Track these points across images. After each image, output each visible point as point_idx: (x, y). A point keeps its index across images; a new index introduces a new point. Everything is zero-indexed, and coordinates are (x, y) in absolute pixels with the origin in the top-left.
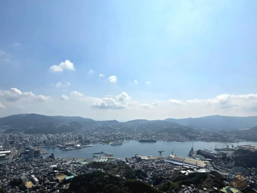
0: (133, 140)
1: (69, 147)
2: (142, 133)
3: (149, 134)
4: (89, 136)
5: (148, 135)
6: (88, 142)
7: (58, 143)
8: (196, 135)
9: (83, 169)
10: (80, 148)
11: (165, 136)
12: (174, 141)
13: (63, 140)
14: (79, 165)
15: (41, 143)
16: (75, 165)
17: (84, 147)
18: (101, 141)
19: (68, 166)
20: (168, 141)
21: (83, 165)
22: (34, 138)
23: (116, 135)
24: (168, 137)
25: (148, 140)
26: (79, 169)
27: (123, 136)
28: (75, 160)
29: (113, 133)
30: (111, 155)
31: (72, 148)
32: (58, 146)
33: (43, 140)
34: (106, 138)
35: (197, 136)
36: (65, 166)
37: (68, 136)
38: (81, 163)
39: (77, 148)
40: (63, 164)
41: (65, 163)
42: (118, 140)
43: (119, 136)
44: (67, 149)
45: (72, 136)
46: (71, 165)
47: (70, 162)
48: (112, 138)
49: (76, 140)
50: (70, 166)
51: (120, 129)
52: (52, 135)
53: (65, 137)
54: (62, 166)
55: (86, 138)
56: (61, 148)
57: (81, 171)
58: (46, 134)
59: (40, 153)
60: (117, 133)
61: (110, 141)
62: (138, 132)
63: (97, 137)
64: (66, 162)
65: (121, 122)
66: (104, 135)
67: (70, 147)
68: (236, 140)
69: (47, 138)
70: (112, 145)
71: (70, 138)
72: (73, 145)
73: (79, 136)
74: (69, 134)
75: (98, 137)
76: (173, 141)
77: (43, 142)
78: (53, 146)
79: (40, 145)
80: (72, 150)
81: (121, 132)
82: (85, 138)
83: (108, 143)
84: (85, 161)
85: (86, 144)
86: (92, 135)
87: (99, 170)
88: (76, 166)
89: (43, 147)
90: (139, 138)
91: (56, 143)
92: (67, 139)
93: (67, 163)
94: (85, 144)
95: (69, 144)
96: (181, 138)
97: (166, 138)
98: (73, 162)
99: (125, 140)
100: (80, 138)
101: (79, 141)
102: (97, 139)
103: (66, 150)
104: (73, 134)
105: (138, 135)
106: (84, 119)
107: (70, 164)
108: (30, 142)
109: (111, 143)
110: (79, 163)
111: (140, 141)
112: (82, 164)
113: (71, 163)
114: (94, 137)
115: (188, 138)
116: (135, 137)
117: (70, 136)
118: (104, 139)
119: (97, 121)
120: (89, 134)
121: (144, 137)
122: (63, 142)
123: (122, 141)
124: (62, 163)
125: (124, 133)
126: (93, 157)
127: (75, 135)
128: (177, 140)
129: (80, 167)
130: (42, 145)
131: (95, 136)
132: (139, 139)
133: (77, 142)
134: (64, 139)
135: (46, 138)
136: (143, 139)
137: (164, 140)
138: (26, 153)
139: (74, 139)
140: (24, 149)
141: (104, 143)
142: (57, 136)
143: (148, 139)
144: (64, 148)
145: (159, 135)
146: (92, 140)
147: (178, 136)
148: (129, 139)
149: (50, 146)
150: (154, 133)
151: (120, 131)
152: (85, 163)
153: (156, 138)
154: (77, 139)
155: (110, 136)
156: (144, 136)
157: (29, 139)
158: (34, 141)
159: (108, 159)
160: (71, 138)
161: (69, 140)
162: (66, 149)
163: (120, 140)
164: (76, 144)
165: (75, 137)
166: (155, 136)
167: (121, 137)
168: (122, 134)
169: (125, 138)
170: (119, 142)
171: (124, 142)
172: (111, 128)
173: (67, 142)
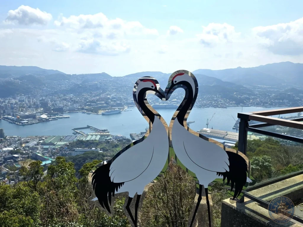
1: (27, 119)
4: (60, 101)
6: (60, 111)
9: (61, 152)
10: (47, 120)
12: (210, 106)
13: (12, 108)
14: (52, 147)
16: (45, 147)
17: (54, 118)
18: (83, 109)
19: (34, 149)
21: (60, 146)
23: (109, 98)
26: (55, 153)
27: (120, 99)
28: (43, 140)
29: (102, 96)
30: (105, 130)
31: (33, 120)
34: (92, 104)
35: (249, 99)
36: (29, 148)
37: (19, 101)
38: (55, 144)
39: (42, 121)
40: (23, 145)
41: (27, 144)
42: (114, 108)
43: (115, 101)
44: (24, 123)
45: (29, 101)
46: (39, 147)
47: (35, 142)
48: (103, 104)
49: (37, 107)
50: (37, 149)
51: (115, 89)
53: (16, 103)
54: (22, 149)
55: (55, 105)
57: (58, 155)
60: (110, 95)
61: (100, 108)
63: (75, 102)
64: (28, 142)
66: (88, 99)
67: (30, 119)
70: (103, 114)
71: (25, 105)
72: (34, 117)
73: (41, 100)
74: (21, 98)
75: (77, 102)
76: (208, 107)
80: (34, 123)
81: (118, 93)
82: (53, 104)
83: (96, 112)
84: (61, 140)
85: (57, 114)
86: (65, 100)
87: (93, 150)
88: (48, 148)
92: (20, 107)
93: (31, 144)
94: (55, 115)
95: (27, 114)
96: (221, 101)
98: (40, 143)
99: (125, 106)
100: (44, 105)
101: (42, 109)
102: (75, 105)
103: (23, 125)
104: (29, 98)
106: (44, 71)
107: (35, 145)
109: (101, 112)
110: (51, 144)
112: (57, 144)
113: (38, 144)
114: (70, 102)
115: (234, 102)
117: (23, 101)
118: (88, 105)
119: (70, 75)
120: (60, 97)
123: (121, 109)
124: (21, 144)
125: (123, 96)
126: (73, 133)
127: (33, 99)
128: (215, 105)
129: (54, 149)
131: (72, 101)
133: (39, 110)
136: (157, 104)
139: (32, 106)
141: (89, 111)
143: (166, 104)
146: (68, 108)
147: (216, 99)
151: (115, 91)
152: (62, 143)
153: (178, 103)
154: (39, 106)
155: (97, 100)
159: (101, 136)
160: (27, 105)
161: (24, 107)
162: (22, 123)
163: (116, 107)
164: (39, 114)
165: (34, 103)
166: (176, 100)
167: (119, 102)
168: (120, 97)
169: (124, 104)
170: (116, 109)
171: (125, 109)
172: (99, 86)
173: (22, 111)
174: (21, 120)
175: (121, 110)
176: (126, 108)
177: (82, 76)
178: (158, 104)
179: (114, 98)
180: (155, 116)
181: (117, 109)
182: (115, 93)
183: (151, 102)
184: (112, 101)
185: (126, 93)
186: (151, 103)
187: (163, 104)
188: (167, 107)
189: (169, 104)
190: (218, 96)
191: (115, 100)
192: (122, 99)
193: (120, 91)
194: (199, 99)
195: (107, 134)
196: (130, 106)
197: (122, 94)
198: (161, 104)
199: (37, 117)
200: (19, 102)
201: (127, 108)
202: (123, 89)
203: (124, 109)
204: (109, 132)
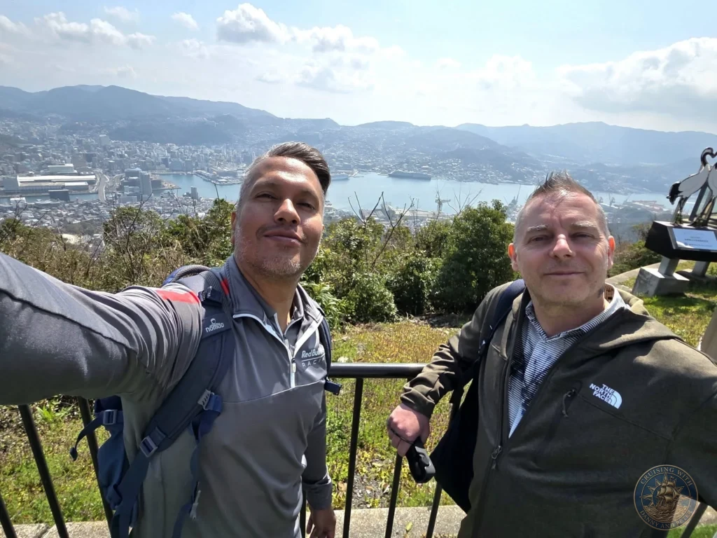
0: (374, 171)
1: (225, 178)
2: (398, 157)
3: (414, 159)
5: (413, 163)
7: (197, 165)
8: (530, 170)
11: (454, 169)
12: (475, 180)
13: (207, 161)
15: (159, 164)
20: (460, 180)
22: (138, 151)
24: (460, 171)
25: (412, 173)
27: (349, 159)
31: (232, 180)
32: (200, 174)
33: (161, 157)
35: (532, 174)
43: (341, 161)
44: (222, 182)
45: (227, 153)
49: (238, 162)
51: (343, 143)
52: (178, 147)
53: (211, 154)
56: (207, 179)
58: (163, 143)
59: (164, 186)
60: (335, 152)
62: (388, 154)
67: (229, 177)
68: (623, 189)
69: (168, 152)
71: (223, 158)
72: (233, 175)
73: (243, 152)
74: (217, 147)
76: (472, 181)
77: (160, 161)
78: (189, 172)
79: (157, 167)
80: (234, 184)
81: (346, 150)
89: (164, 172)
90: (390, 168)
91: (193, 167)
92: (216, 160)
95: (225, 170)
96: (492, 174)
97: (456, 172)
99: (355, 170)
100: (247, 158)
103: (222, 184)
104: (227, 148)
105: (387, 161)
108: (131, 159)
111: (390, 176)
115: (510, 177)
116: (380, 164)
117: (220, 152)
121: (401, 167)
122: (207, 166)
123: (348, 173)
125: (353, 154)
127: (233, 150)
128: (482, 179)
130: (161, 170)
132: (390, 171)
133: (241, 167)
134: (210, 159)
135: (167, 154)
136: (400, 170)
137: (450, 177)
138: (133, 183)
139: (232, 160)
140: (124, 175)
142: (190, 150)
144: (215, 178)
145: (439, 165)
147: (484, 170)
148: (365, 168)
149: (180, 173)
150: (426, 159)
151: (343, 147)
153: (430, 171)
154: (241, 160)
156: (402, 163)
157: (126, 152)
158: (140, 157)
160: (225, 158)
161: (222, 161)
162: (220, 182)
163: (343, 171)
164: (241, 172)
165: (235, 156)
166: (428, 167)
167: (347, 163)
168: (349, 156)
169: (354, 167)
170: (342, 174)
171: (354, 175)
172: (321, 138)
173: (219, 165)
174: (219, 178)
175: (349, 175)
176: (356, 173)
177: (299, 121)
179: (341, 157)
181: (344, 173)
182: (342, 150)
184: (337, 161)
187: (409, 171)
188: (414, 176)
189: (418, 173)
190: (488, 166)
191: (341, 159)
192: (352, 160)
193: (349, 147)
195: (329, 206)
196: (362, 171)
197: (352, 151)
198: (406, 171)
199: (239, 175)
200: (215, 152)
201: (358, 173)
204: (331, 205)
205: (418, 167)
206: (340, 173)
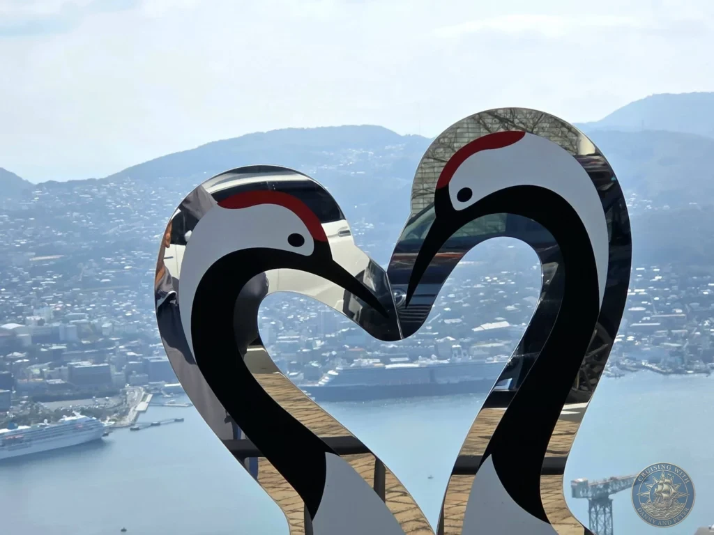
23: (11, 342)
25: (431, 370)
43: (57, 357)
51: (56, 268)
65: (51, 184)
81: (72, 299)
90: (315, 355)
97: (649, 331)
99: (135, 393)
105: (290, 325)
123: (101, 414)
125: (112, 313)
136: (366, 362)
143: (433, 361)
151: (57, 287)
163: (69, 404)
166: (505, 324)
167: (86, 364)
168: (93, 326)
169: (129, 373)
170: (67, 419)
171: (131, 415)
175: (106, 423)
176: (142, 406)
178: (376, 363)
179: (53, 337)
180: (328, 455)
181: (79, 416)
182: (55, 300)
183: (323, 349)
185: (134, 294)
186: (322, 361)
187: (413, 359)
188: (442, 381)
189: (459, 360)
191: (55, 347)
192: (112, 343)
193: (88, 284)
194: (669, 311)
196: (168, 391)
197: (109, 302)
201: (150, 404)
202: (110, 266)
203: (126, 413)
205: (460, 333)
206: (58, 415)
